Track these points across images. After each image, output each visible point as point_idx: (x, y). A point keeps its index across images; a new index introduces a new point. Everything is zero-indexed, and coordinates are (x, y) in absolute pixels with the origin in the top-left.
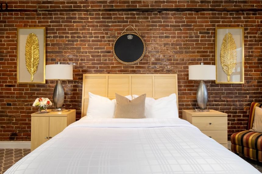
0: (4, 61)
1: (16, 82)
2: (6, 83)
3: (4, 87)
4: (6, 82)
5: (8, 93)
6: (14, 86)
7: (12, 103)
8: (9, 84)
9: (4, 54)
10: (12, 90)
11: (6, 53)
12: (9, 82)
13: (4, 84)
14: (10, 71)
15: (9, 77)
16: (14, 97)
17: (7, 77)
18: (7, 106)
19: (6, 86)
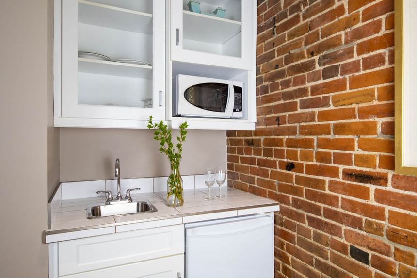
0: (340, 77)
1: (391, 163)
2: (349, 163)
3: (341, 180)
4: (346, 160)
5: (353, 206)
6: (380, 180)
7: (370, 253)
8: (358, 168)
9: (340, 50)
10: (372, 194)
11: (346, 42)
12: (361, 160)
13: (342, 167)
14: (364, 113)
15: (357, 140)
16: (378, 230)
17: (353, 140)
18: (349, 257)
19: (348, 175)
